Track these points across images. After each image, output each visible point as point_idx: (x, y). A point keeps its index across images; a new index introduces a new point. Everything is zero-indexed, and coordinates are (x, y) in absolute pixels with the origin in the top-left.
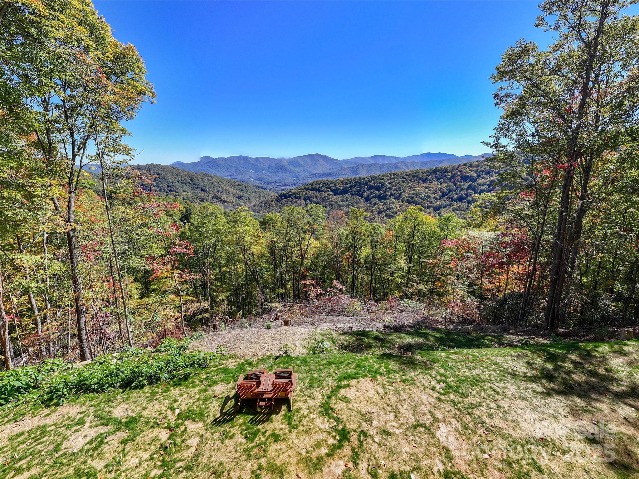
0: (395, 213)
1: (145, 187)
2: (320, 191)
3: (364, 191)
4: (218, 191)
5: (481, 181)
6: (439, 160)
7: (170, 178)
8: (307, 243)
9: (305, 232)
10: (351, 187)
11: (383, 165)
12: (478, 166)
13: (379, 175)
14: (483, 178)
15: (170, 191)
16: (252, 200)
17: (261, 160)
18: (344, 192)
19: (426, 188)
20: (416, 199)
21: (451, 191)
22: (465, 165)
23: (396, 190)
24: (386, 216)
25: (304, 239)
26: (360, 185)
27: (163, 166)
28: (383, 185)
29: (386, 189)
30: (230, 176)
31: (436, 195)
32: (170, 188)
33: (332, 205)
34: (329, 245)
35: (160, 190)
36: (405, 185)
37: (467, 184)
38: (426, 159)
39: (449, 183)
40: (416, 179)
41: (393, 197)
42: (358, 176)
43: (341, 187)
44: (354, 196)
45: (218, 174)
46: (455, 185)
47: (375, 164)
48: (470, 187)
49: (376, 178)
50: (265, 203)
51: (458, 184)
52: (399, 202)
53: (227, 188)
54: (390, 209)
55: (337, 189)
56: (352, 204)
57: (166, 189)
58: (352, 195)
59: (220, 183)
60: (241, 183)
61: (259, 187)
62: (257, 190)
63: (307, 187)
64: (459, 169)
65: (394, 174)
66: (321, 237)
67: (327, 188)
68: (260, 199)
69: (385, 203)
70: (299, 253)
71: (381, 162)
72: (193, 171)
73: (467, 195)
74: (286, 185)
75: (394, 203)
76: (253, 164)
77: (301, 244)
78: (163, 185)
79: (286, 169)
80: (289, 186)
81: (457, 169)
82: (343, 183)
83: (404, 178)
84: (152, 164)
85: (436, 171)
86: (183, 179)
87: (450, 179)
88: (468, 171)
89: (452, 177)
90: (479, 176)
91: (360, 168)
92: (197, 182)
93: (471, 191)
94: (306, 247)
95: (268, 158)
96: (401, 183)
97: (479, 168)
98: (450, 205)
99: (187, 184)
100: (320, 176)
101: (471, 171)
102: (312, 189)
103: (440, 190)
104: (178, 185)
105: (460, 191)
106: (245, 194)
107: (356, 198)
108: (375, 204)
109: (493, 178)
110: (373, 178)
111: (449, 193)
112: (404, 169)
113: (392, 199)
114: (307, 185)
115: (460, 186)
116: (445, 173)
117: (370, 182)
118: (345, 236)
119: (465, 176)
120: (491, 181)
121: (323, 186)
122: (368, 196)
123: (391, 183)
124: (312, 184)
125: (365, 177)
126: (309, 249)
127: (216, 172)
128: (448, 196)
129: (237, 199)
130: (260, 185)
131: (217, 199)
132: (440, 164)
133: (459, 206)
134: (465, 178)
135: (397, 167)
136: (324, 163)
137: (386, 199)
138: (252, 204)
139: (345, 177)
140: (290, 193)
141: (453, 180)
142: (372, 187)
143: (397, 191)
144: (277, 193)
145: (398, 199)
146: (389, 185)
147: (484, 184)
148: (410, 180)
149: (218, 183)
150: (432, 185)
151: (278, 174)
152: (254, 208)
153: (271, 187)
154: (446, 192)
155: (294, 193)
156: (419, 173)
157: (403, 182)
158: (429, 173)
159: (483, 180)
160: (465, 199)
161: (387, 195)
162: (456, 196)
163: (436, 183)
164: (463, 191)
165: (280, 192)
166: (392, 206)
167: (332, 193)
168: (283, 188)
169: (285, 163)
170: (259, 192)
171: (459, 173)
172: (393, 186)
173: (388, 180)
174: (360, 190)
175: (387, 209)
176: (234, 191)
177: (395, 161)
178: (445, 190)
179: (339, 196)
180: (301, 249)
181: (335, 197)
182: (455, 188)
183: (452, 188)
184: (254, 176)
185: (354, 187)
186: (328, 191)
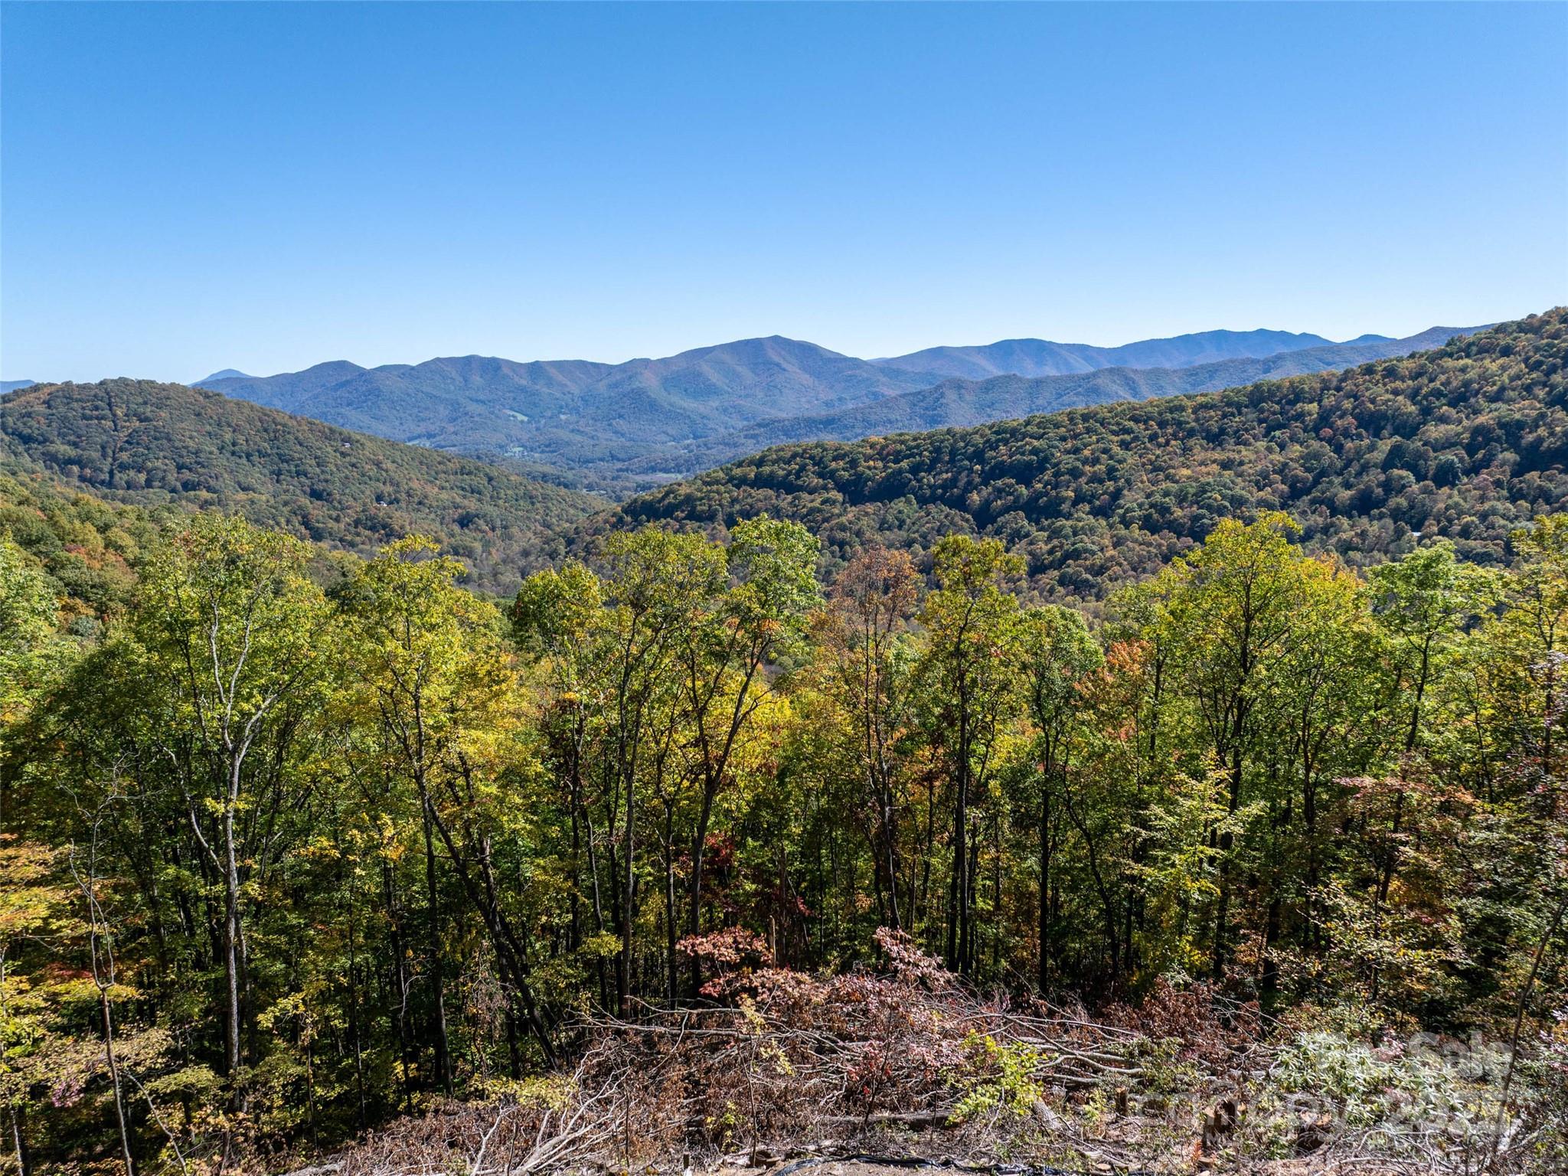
0: (1100, 571)
1: (88, 472)
2: (791, 488)
3: (970, 487)
4: (379, 498)
5: (1435, 431)
6: (1261, 357)
7: (190, 434)
8: (730, 710)
9: (722, 658)
10: (915, 470)
11: (1038, 383)
12: (1419, 375)
13: (1028, 423)
14: (1444, 420)
15: (187, 486)
16: (514, 530)
17: (553, 372)
18: (890, 490)
19: (1226, 465)
20: (1178, 513)
21: (1323, 473)
22: (1369, 370)
23: (1095, 479)
24: (1062, 582)
25: (715, 689)
26: (952, 461)
27: (163, 388)
28: (1046, 459)
29: (1057, 474)
30: (430, 436)
31: (1266, 494)
32: (187, 475)
33: (842, 544)
34: (841, 716)
35: (149, 484)
36: (1131, 459)
37: (1385, 446)
38: (1211, 356)
39: (1315, 445)
40: (1175, 436)
41: (1087, 508)
42: (944, 428)
43: (876, 471)
44: (931, 507)
45: (382, 430)
46: (1338, 449)
47: (1009, 379)
48: (1395, 457)
49: (1014, 432)
50: (570, 542)
51: (1349, 445)
52: (1111, 526)
53: (415, 485)
54: (1076, 555)
55: (859, 480)
56: (924, 536)
57: (172, 478)
58: (923, 501)
59: (388, 465)
60: (470, 466)
61: (545, 477)
62: (536, 489)
63: (737, 472)
64: (1348, 386)
65: (1085, 418)
66: (798, 674)
67: (821, 475)
68: (548, 526)
69: (1055, 533)
70: (695, 755)
71: (1030, 371)
72: (281, 407)
73: (1388, 487)
74: (653, 469)
75: (1092, 530)
76: (523, 390)
77: (701, 711)
78: (159, 464)
79: (653, 406)
80: (666, 471)
81: (1338, 389)
82: (882, 454)
83: (1127, 431)
84: (123, 382)
85: (1257, 397)
86: (241, 440)
87: (1316, 429)
88: (1381, 395)
89: (1324, 419)
90: (1426, 412)
91: (951, 395)
92: (297, 451)
93: (1404, 473)
94: (726, 728)
95: (582, 365)
96: (1116, 449)
97: (1424, 380)
98: (1326, 530)
99: (255, 458)
100: (789, 429)
101: (1396, 392)
102: (760, 482)
103: (1280, 472)
104: (222, 461)
105: (1359, 474)
106: (489, 509)
107: (939, 512)
108: (1015, 537)
109: (1481, 419)
110: (1006, 434)
111: (1316, 482)
112: (1120, 396)
113: (1083, 516)
114: (740, 465)
115: (1359, 454)
116: (1292, 403)
117: (994, 447)
118: (908, 668)
119: (1372, 414)
120: (1477, 431)
121: (803, 468)
122: (987, 503)
123: (1076, 451)
124: (760, 463)
125: (970, 429)
126: (742, 736)
127: (374, 424)
128: (1315, 494)
129: (456, 528)
130: (548, 469)
131: (373, 528)
132: (1267, 371)
133: (1363, 534)
134: (1373, 423)
135: (1095, 391)
136: (806, 379)
137: (1058, 514)
138: (516, 548)
139: (892, 433)
140: (671, 499)
141: (1327, 432)
142: (1000, 470)
143: (1101, 482)
144: (619, 499)
145: (1107, 516)
146: (1068, 461)
147: (1448, 444)
148: (1153, 438)
149: (378, 464)
150: (1246, 453)
151: (621, 425)
152: (522, 563)
153: (593, 477)
154: (1303, 481)
155: (689, 499)
156: (1182, 409)
157: (1126, 446)
158: (1231, 405)
159: (1443, 428)
160: (1381, 503)
161: (1064, 500)
162: (1345, 495)
163: (1261, 445)
164: (1373, 471)
165: (629, 496)
166: (1087, 542)
167: (840, 497)
168: (640, 479)
169: (650, 383)
170: (545, 497)
171: (1347, 404)
172: (1085, 462)
173: (1063, 439)
174: (954, 482)
175: (1067, 556)
176: (444, 495)
177: (1084, 368)
178: (1300, 472)
179: (870, 508)
180: (701, 742)
181: (852, 512)
182: (1339, 464)
183: (1326, 462)
184: (525, 436)
185: (929, 471)
186: (825, 488)
